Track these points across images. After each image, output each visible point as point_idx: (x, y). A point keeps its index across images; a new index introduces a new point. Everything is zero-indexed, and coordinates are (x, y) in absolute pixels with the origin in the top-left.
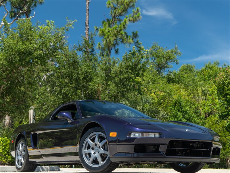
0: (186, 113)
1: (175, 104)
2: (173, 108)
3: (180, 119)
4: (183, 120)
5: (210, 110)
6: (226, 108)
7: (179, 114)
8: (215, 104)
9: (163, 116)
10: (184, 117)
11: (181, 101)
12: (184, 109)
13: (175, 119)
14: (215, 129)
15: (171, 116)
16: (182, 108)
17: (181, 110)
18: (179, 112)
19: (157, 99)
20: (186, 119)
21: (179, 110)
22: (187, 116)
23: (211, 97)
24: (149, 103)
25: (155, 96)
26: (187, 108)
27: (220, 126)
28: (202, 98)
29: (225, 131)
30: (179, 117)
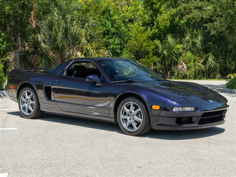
0: (115, 22)
1: (104, 12)
2: (102, 17)
3: (109, 28)
4: (112, 29)
5: (133, 17)
6: (151, 16)
7: (108, 23)
8: (138, 10)
9: (92, 24)
10: (112, 27)
11: (110, 10)
12: (113, 18)
13: (104, 28)
14: (140, 38)
15: (100, 25)
16: (111, 17)
17: (109, 19)
18: (108, 21)
19: (85, 6)
20: (115, 28)
21: (108, 19)
22: (115, 25)
23: (134, 3)
24: (78, 10)
25: (84, 3)
26: (116, 17)
27: (145, 36)
28: (125, 3)
29: (150, 40)
30: (108, 26)
